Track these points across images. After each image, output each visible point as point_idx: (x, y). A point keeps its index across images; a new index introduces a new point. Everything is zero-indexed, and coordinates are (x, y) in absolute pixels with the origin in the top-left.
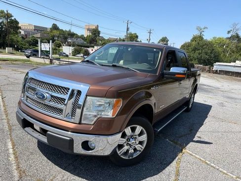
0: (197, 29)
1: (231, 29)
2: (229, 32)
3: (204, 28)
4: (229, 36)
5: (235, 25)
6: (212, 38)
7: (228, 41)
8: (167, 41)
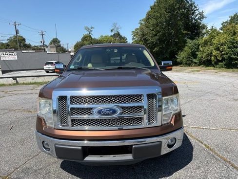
0: (86, 29)
1: (113, 28)
2: (112, 31)
3: (92, 28)
4: (112, 34)
5: (115, 24)
6: (100, 37)
7: (112, 39)
8: (59, 42)
